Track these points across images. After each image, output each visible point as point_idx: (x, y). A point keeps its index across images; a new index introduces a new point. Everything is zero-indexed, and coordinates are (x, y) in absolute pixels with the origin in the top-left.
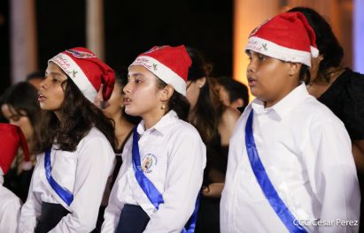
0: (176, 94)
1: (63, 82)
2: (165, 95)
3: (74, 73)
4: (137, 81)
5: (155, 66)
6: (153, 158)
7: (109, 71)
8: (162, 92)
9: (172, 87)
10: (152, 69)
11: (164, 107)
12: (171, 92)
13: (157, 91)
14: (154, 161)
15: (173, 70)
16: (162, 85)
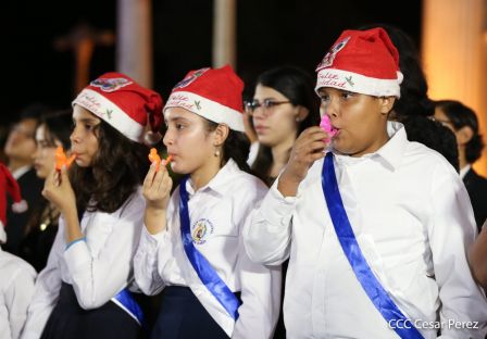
0: (232, 133)
1: (95, 127)
2: (218, 138)
3: (109, 113)
4: (179, 127)
5: (197, 104)
6: (208, 225)
7: (153, 96)
8: (214, 134)
9: (226, 126)
10: (195, 109)
11: (218, 153)
12: (225, 133)
13: (207, 136)
14: (209, 229)
15: (222, 104)
16: (212, 126)
